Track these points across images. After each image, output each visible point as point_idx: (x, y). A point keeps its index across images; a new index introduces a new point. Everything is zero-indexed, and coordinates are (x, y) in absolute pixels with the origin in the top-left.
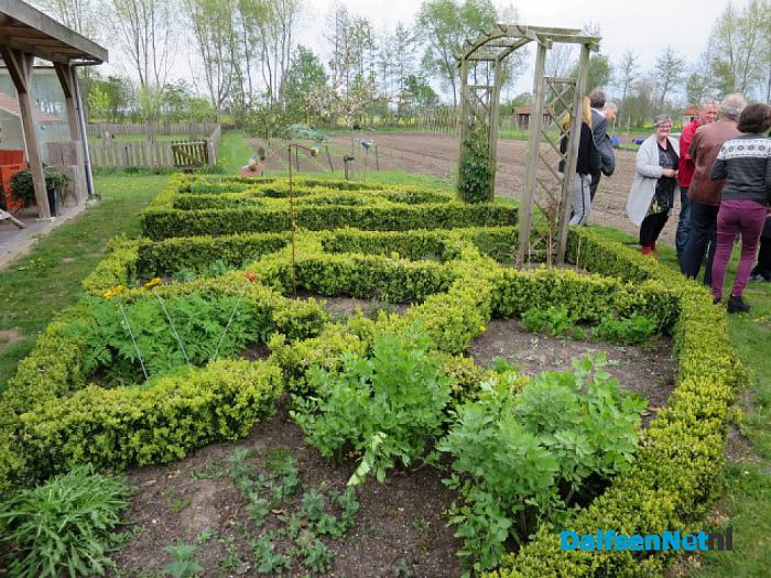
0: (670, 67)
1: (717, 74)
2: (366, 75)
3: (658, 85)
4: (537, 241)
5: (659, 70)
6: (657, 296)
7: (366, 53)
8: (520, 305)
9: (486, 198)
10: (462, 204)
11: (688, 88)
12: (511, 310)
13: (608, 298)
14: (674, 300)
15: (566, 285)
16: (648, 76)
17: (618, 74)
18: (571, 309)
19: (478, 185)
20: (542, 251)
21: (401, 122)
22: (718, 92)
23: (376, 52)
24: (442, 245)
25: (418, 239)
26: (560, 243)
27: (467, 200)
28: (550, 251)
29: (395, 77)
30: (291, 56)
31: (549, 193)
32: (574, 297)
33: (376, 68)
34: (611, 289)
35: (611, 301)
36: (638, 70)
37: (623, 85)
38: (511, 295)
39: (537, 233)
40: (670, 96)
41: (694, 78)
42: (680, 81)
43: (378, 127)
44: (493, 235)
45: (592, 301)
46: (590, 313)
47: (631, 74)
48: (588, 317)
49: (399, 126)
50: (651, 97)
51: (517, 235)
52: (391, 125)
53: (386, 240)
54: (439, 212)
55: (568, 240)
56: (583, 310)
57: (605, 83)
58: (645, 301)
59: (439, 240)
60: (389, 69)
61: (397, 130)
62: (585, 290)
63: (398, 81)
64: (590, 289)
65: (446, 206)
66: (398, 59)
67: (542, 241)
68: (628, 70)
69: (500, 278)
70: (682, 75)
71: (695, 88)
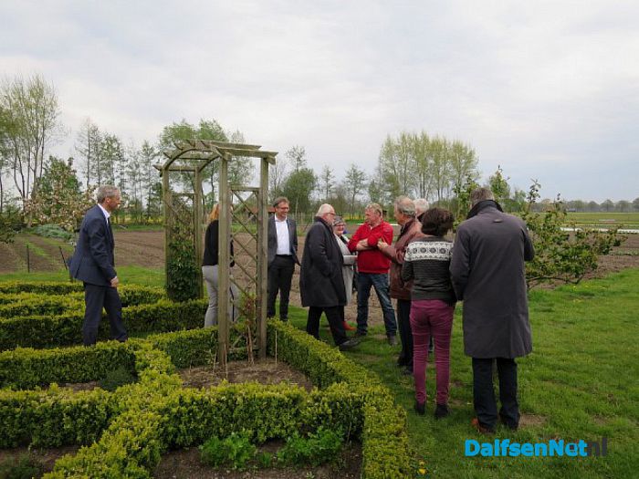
0: (355, 177)
1: (388, 181)
2: (117, 182)
3: (349, 189)
4: (237, 340)
5: (348, 179)
6: (341, 403)
7: (116, 164)
8: (201, 432)
9: (195, 295)
10: (169, 303)
11: (370, 191)
12: (191, 439)
13: (293, 411)
14: (358, 405)
15: (249, 403)
16: (342, 184)
17: (321, 182)
18: (256, 429)
19: (186, 284)
20: (242, 348)
21: (150, 220)
22: (389, 194)
23: (125, 164)
24: (133, 357)
25: (106, 352)
26: (260, 338)
27: (175, 299)
28: (251, 347)
29: (143, 184)
30: (44, 166)
31: (244, 292)
32: (258, 415)
33: (126, 177)
34: (296, 400)
35: (297, 414)
36: (334, 180)
37: (325, 191)
38: (189, 422)
39: (236, 331)
40: (358, 197)
41: (373, 184)
42: (363, 187)
43: (128, 225)
44: (190, 338)
45: (278, 416)
46: (277, 431)
47: (329, 182)
48: (276, 435)
49: (148, 224)
50: (346, 197)
51: (216, 336)
52: (141, 223)
53: (66, 358)
54: (147, 313)
55: (268, 334)
56: (269, 428)
57: (313, 188)
58: (330, 411)
59: (130, 352)
60: (137, 177)
61: (147, 228)
62: (269, 405)
63: (146, 187)
64: (274, 404)
65: (153, 307)
66: (145, 169)
67: (243, 338)
68: (327, 180)
69: (174, 405)
70: (364, 182)
71: (374, 192)
